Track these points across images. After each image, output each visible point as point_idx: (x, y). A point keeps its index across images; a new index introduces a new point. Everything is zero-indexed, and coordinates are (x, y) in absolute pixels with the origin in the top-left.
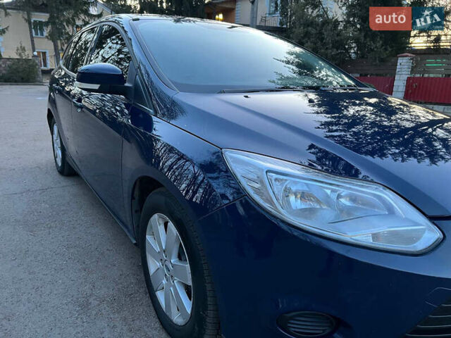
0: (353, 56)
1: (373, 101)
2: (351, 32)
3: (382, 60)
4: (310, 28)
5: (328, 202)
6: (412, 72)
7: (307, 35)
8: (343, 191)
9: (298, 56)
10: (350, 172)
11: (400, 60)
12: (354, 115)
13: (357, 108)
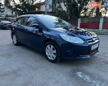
0: (69, 18)
1: (74, 28)
2: (68, 14)
3: (75, 19)
4: (60, 13)
5: (72, 39)
6: (81, 22)
7: (59, 14)
8: (74, 38)
9: (58, 19)
10: (74, 36)
11: (79, 19)
12: (71, 30)
13: (71, 29)
